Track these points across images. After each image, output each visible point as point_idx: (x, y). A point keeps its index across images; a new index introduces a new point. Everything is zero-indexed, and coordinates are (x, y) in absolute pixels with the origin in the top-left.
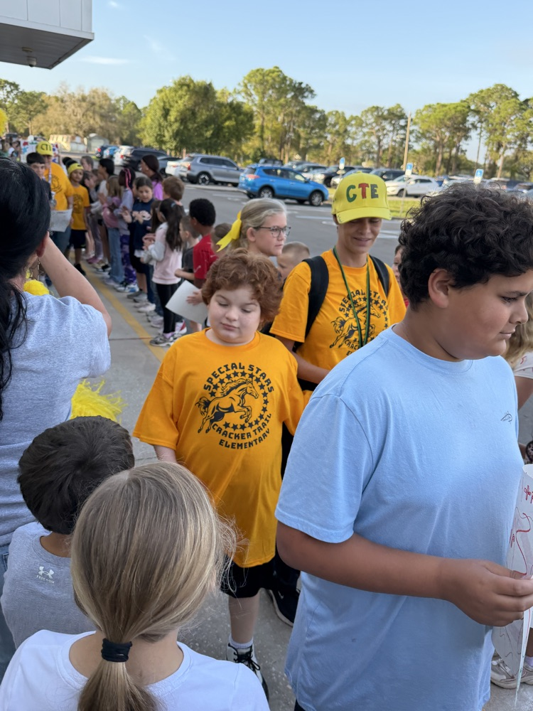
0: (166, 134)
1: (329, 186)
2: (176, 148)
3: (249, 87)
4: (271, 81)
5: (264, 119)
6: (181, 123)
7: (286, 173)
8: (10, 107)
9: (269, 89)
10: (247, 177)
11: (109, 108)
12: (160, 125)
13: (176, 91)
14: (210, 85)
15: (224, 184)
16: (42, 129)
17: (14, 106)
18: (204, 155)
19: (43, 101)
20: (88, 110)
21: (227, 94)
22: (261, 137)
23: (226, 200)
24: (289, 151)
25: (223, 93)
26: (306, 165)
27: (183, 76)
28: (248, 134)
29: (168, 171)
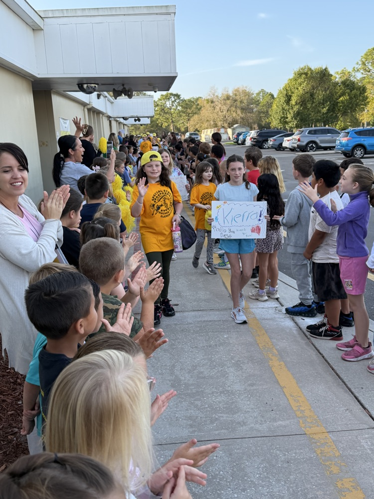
0: (289, 116)
3: (367, 64)
6: (301, 105)
8: (174, 113)
11: (248, 102)
12: (283, 109)
13: (296, 80)
14: (326, 69)
15: (330, 148)
16: (197, 127)
17: (177, 111)
19: (198, 105)
20: (231, 106)
25: (343, 73)
27: (302, 66)
28: (362, 105)
29: (284, 145)
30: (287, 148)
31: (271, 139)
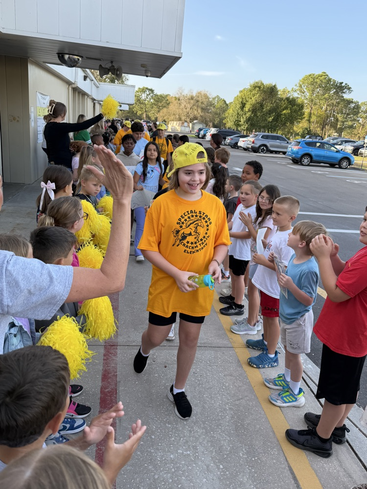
0: (242, 120)
1: (357, 155)
2: (247, 129)
3: (303, 87)
4: (319, 82)
5: (312, 108)
6: (252, 113)
7: (323, 145)
8: (148, 104)
9: (318, 88)
10: (293, 147)
11: (207, 104)
12: (238, 114)
13: (251, 91)
15: (276, 152)
16: (165, 118)
17: (150, 103)
18: (266, 134)
19: (167, 100)
20: (194, 105)
21: (287, 92)
22: (309, 121)
23: (276, 163)
24: (329, 130)
25: (284, 91)
26: (340, 140)
27: (257, 81)
28: (299, 119)
29: (239, 144)
30: (241, 147)
31: (229, 138)
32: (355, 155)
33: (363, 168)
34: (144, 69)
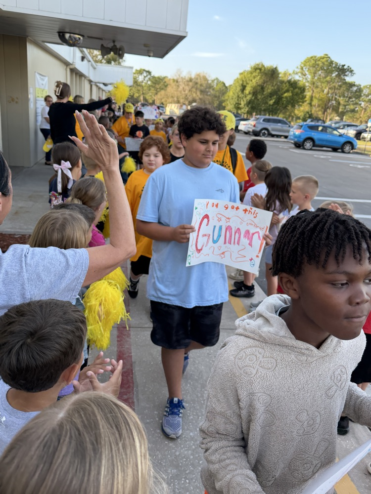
0: (242, 103)
1: (359, 139)
2: (248, 112)
3: (304, 69)
4: (321, 64)
5: (313, 91)
6: (253, 95)
7: (325, 129)
8: (145, 86)
9: (319, 70)
10: (295, 131)
11: (207, 86)
12: (238, 96)
13: (251, 73)
14: (276, 68)
15: (278, 136)
16: (163, 100)
17: (147, 85)
18: (267, 117)
19: (165, 82)
20: (192, 87)
21: (288, 74)
22: (310, 104)
23: (277, 147)
24: (330, 114)
25: (285, 74)
26: (342, 124)
27: (258, 63)
28: (301, 102)
29: (240, 128)
30: (241, 131)
32: (357, 139)
33: (366, 153)
34: (146, 49)
